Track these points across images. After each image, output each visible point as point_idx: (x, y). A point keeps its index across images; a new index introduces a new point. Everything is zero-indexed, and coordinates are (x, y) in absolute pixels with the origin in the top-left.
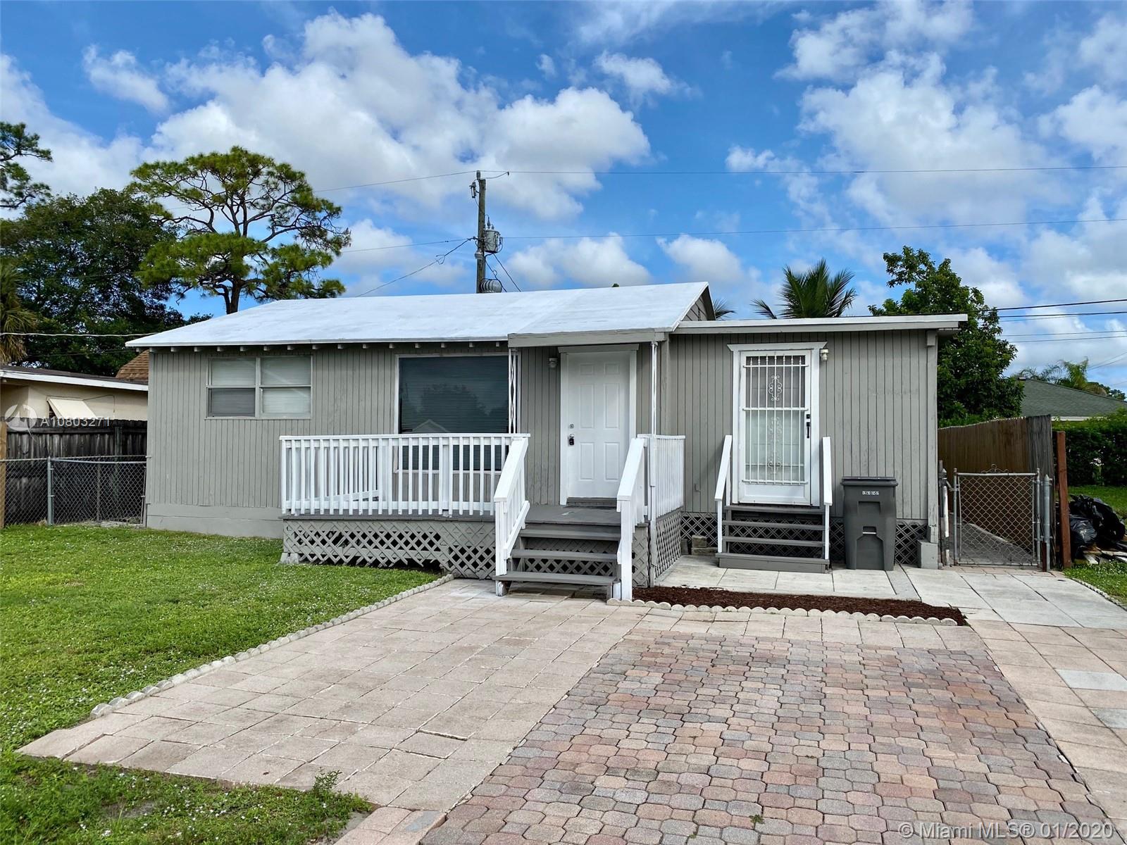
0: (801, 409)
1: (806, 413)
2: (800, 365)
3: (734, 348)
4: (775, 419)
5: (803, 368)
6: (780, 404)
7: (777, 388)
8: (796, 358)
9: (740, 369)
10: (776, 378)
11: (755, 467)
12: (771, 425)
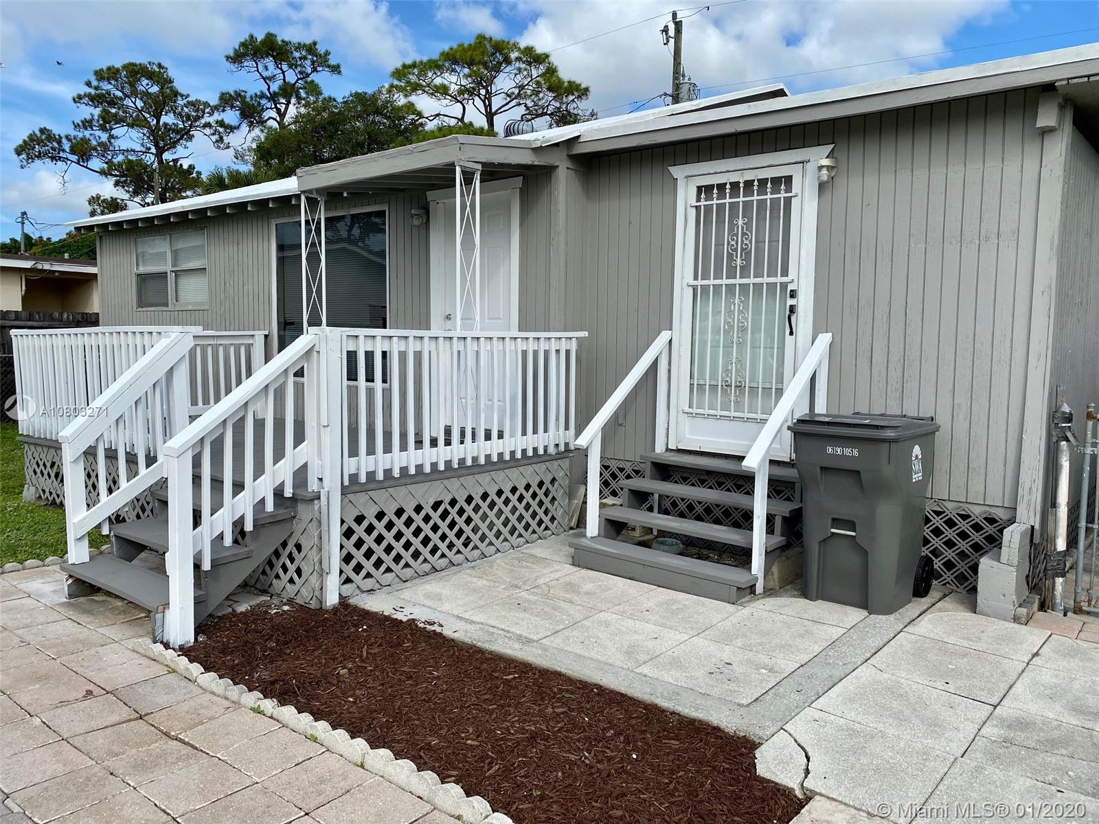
0: (779, 279)
1: (790, 287)
2: (783, 195)
3: (678, 172)
4: (737, 301)
5: (788, 201)
6: (745, 272)
7: (742, 241)
8: (776, 181)
9: (686, 209)
10: (740, 222)
11: (701, 387)
12: (730, 312)
